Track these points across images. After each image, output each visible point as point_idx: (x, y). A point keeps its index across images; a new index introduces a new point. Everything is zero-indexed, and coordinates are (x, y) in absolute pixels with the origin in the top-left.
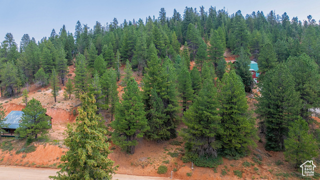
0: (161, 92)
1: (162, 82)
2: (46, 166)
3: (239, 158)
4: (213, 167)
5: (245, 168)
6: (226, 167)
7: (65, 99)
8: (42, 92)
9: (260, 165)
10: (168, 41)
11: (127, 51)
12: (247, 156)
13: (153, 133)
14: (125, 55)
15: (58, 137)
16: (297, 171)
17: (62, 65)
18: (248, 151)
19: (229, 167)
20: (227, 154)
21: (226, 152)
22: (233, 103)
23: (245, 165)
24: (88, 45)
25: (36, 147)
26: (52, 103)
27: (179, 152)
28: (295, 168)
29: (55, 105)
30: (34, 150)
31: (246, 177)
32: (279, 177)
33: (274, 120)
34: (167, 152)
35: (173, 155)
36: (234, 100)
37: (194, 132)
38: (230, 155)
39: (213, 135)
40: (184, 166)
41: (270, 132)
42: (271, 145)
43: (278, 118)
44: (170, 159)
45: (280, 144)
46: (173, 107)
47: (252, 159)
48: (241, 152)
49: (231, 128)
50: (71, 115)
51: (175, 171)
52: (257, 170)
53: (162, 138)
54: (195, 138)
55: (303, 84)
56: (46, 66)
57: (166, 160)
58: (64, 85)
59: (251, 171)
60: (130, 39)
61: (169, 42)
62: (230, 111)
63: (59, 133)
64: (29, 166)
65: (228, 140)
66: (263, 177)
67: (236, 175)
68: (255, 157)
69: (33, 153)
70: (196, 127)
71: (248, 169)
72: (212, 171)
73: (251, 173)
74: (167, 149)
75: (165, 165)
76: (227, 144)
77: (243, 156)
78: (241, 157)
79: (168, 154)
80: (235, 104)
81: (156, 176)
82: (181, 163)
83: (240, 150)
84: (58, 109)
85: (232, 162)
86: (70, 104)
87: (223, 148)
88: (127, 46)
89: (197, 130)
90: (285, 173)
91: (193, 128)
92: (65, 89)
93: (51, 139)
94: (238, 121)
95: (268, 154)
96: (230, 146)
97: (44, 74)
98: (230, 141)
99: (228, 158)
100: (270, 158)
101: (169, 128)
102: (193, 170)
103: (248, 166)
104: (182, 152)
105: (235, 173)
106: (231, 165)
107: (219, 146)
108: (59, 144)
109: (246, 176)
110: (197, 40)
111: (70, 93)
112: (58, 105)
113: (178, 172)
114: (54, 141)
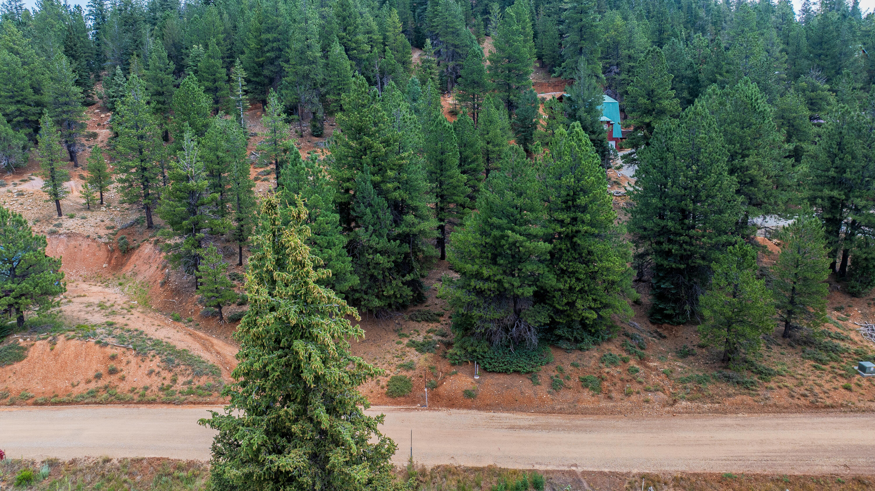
0: (383, 182)
1: (386, 154)
2: (65, 398)
3: (591, 347)
4: (528, 373)
5: (607, 370)
6: (561, 370)
7: (89, 207)
8: (11, 187)
9: (642, 360)
10: (377, 37)
11: (261, 65)
12: (609, 340)
13: (366, 293)
14: (257, 75)
15: (89, 317)
16: (726, 368)
17: (66, 104)
18: (611, 327)
19: (568, 368)
20: (560, 337)
21: (559, 332)
22: (578, 207)
23: (607, 363)
24: (138, 44)
25: (25, 349)
26: (48, 219)
27: (436, 338)
28: (723, 361)
29: (59, 225)
30: (19, 358)
31: (610, 391)
32: (688, 385)
33: (675, 249)
34: (406, 341)
35: (422, 348)
36: (582, 200)
37: (480, 285)
38: (568, 340)
39: (529, 291)
40: (456, 373)
41: (663, 278)
42: (664, 309)
43: (686, 243)
44: (415, 359)
45: (687, 307)
46: (416, 221)
47: (622, 346)
48: (597, 331)
49: (573, 273)
50: (113, 251)
51: (433, 387)
52: (637, 371)
53: (390, 305)
54: (482, 301)
55: (744, 156)
56: (13, 108)
57: (406, 360)
58: (76, 166)
59: (624, 376)
60: (268, 30)
61: (380, 39)
62: (571, 228)
63: (89, 305)
64: (12, 404)
65: (565, 301)
66: (652, 389)
67: (587, 387)
68: (629, 341)
69: (17, 366)
70: (486, 272)
71: (614, 371)
72: (528, 382)
73: (622, 380)
74: (405, 332)
75: (404, 373)
76: (563, 312)
77: (600, 340)
78: (595, 343)
79: (408, 346)
80: (584, 209)
81: (386, 404)
82: (444, 366)
83: (592, 326)
84: (70, 235)
85: (574, 356)
86: (107, 222)
87: (553, 321)
88: (261, 51)
89: (488, 279)
90: (701, 374)
91: (478, 276)
92: (82, 177)
93: (67, 323)
94: (590, 253)
95: (656, 332)
96: (568, 316)
97: (11, 132)
98: (572, 304)
99: (565, 346)
100: (663, 341)
101: (408, 278)
102: (478, 382)
103: (613, 363)
104: (444, 339)
105: (585, 383)
106: (573, 365)
107: (544, 319)
108: (95, 335)
109: (612, 388)
110: (456, 33)
111: (102, 189)
112: (69, 224)
113: (441, 390)
114: (79, 327)
